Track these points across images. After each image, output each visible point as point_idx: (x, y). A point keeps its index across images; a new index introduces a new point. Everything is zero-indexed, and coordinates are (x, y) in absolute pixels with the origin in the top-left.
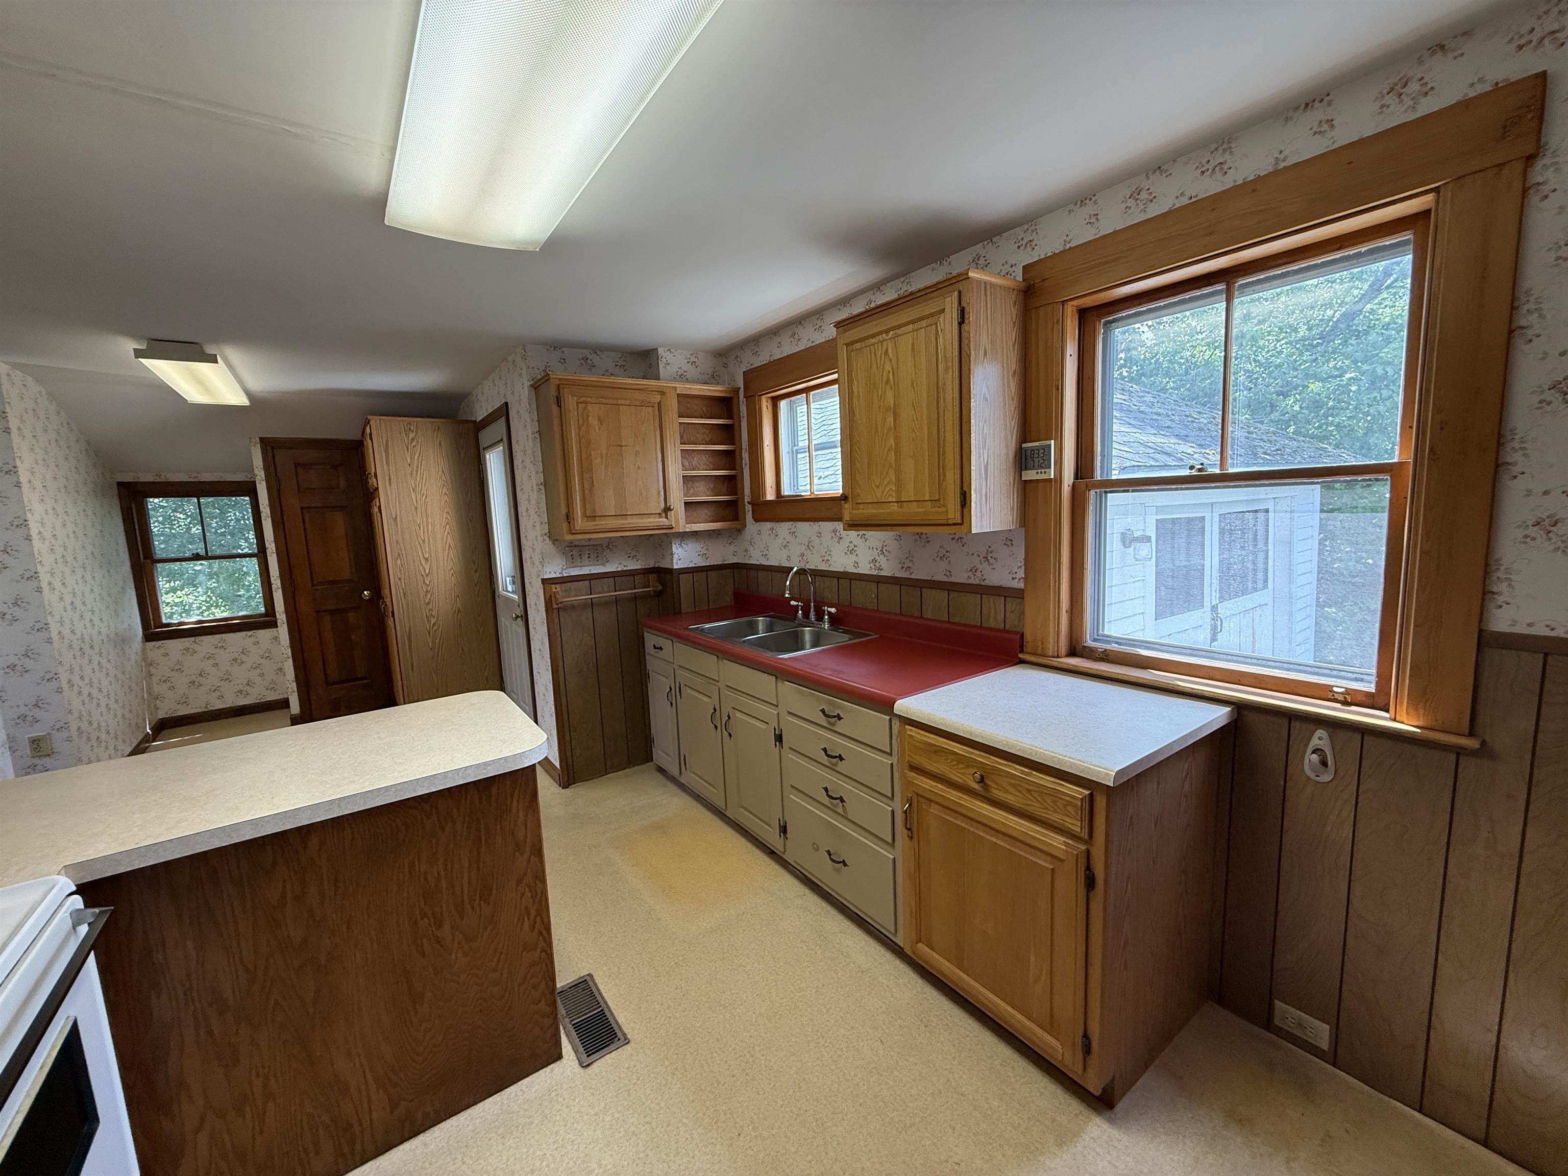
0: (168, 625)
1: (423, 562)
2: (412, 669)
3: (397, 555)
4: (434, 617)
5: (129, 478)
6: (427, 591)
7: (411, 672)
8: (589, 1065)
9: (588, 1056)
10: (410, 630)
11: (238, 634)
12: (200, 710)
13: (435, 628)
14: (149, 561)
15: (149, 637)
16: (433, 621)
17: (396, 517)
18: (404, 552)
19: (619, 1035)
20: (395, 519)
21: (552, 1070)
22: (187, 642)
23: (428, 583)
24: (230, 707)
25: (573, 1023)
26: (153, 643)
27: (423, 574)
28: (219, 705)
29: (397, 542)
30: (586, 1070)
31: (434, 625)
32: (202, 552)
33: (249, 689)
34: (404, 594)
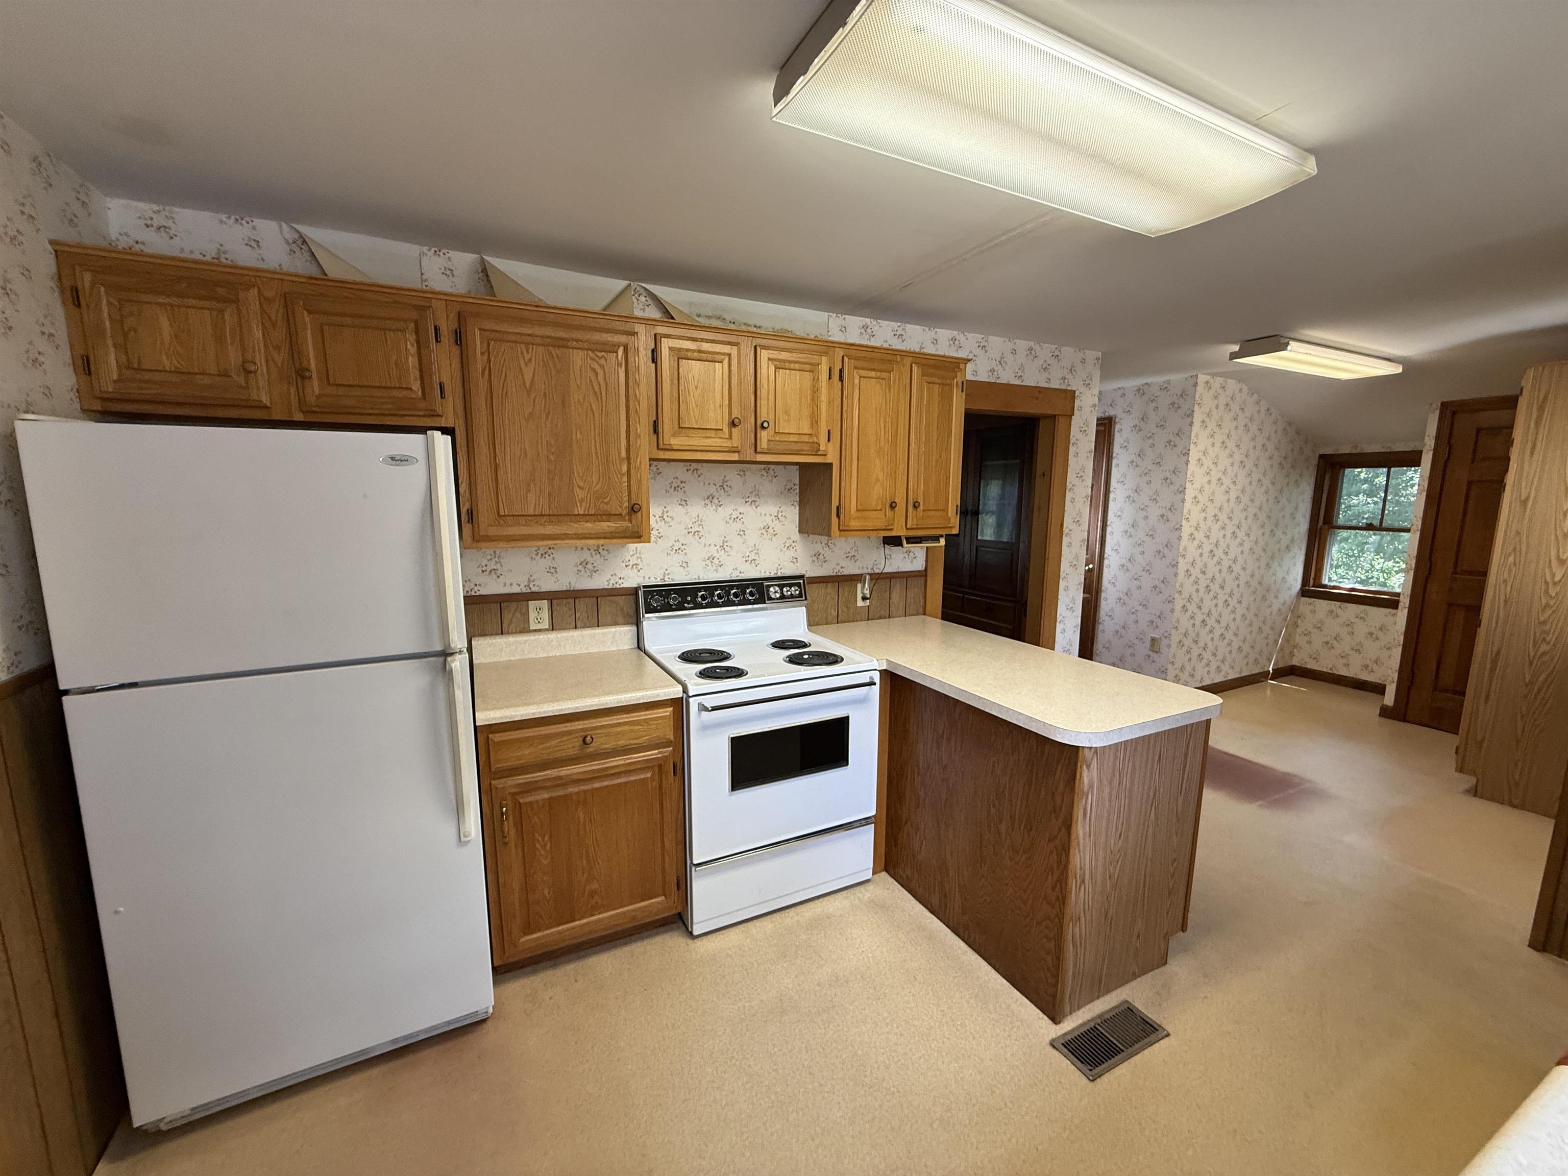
0: (1325, 586)
1: (1554, 563)
2: (1486, 701)
3: (1510, 549)
4: (1548, 643)
5: (1329, 451)
6: (1547, 605)
7: (1482, 701)
8: (1054, 1047)
9: (1063, 1044)
10: (1498, 652)
11: (1382, 609)
12: (1325, 670)
13: (1546, 658)
14: (1326, 527)
15: (1305, 592)
16: (1544, 648)
17: (1527, 499)
18: (1524, 548)
19: (1097, 1070)
20: (1524, 503)
21: (1042, 1018)
22: (1334, 605)
23: (1553, 595)
24: (1352, 678)
25: (1097, 1026)
26: (1307, 599)
27: (1549, 579)
28: (1343, 672)
29: (1518, 533)
30: (1049, 1046)
31: (1544, 654)
32: (1376, 523)
33: (1375, 667)
34: (1506, 602)
